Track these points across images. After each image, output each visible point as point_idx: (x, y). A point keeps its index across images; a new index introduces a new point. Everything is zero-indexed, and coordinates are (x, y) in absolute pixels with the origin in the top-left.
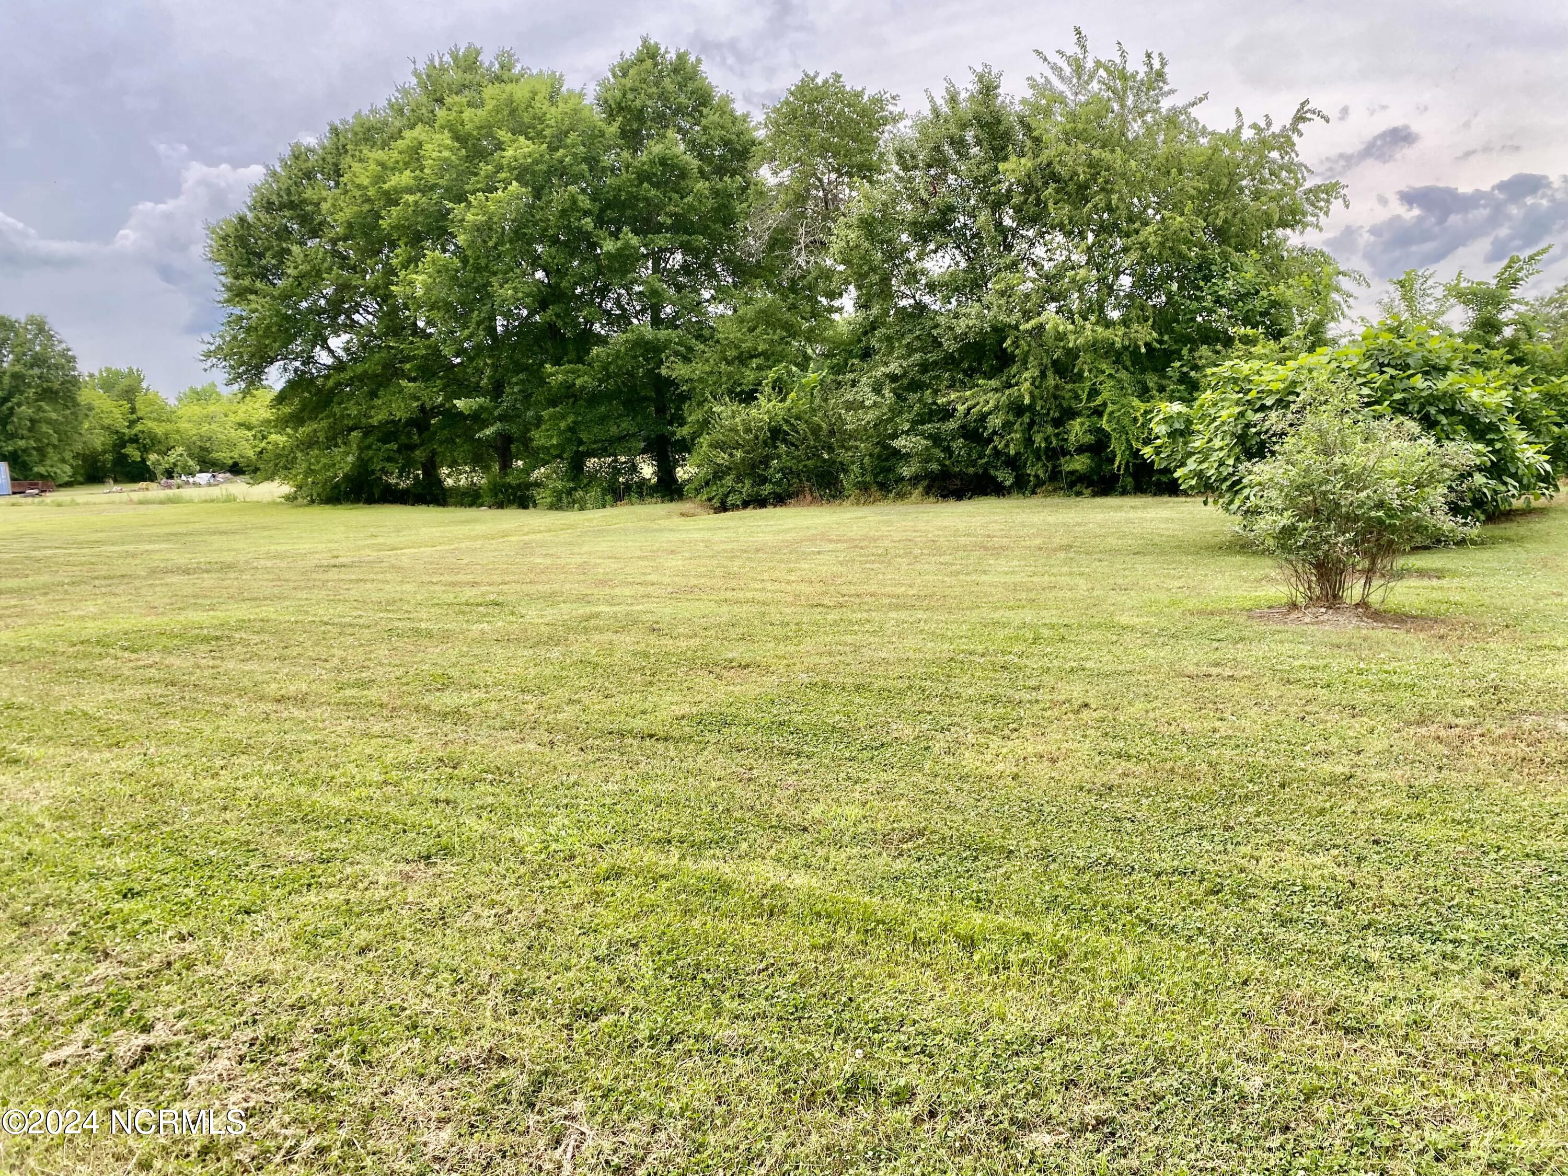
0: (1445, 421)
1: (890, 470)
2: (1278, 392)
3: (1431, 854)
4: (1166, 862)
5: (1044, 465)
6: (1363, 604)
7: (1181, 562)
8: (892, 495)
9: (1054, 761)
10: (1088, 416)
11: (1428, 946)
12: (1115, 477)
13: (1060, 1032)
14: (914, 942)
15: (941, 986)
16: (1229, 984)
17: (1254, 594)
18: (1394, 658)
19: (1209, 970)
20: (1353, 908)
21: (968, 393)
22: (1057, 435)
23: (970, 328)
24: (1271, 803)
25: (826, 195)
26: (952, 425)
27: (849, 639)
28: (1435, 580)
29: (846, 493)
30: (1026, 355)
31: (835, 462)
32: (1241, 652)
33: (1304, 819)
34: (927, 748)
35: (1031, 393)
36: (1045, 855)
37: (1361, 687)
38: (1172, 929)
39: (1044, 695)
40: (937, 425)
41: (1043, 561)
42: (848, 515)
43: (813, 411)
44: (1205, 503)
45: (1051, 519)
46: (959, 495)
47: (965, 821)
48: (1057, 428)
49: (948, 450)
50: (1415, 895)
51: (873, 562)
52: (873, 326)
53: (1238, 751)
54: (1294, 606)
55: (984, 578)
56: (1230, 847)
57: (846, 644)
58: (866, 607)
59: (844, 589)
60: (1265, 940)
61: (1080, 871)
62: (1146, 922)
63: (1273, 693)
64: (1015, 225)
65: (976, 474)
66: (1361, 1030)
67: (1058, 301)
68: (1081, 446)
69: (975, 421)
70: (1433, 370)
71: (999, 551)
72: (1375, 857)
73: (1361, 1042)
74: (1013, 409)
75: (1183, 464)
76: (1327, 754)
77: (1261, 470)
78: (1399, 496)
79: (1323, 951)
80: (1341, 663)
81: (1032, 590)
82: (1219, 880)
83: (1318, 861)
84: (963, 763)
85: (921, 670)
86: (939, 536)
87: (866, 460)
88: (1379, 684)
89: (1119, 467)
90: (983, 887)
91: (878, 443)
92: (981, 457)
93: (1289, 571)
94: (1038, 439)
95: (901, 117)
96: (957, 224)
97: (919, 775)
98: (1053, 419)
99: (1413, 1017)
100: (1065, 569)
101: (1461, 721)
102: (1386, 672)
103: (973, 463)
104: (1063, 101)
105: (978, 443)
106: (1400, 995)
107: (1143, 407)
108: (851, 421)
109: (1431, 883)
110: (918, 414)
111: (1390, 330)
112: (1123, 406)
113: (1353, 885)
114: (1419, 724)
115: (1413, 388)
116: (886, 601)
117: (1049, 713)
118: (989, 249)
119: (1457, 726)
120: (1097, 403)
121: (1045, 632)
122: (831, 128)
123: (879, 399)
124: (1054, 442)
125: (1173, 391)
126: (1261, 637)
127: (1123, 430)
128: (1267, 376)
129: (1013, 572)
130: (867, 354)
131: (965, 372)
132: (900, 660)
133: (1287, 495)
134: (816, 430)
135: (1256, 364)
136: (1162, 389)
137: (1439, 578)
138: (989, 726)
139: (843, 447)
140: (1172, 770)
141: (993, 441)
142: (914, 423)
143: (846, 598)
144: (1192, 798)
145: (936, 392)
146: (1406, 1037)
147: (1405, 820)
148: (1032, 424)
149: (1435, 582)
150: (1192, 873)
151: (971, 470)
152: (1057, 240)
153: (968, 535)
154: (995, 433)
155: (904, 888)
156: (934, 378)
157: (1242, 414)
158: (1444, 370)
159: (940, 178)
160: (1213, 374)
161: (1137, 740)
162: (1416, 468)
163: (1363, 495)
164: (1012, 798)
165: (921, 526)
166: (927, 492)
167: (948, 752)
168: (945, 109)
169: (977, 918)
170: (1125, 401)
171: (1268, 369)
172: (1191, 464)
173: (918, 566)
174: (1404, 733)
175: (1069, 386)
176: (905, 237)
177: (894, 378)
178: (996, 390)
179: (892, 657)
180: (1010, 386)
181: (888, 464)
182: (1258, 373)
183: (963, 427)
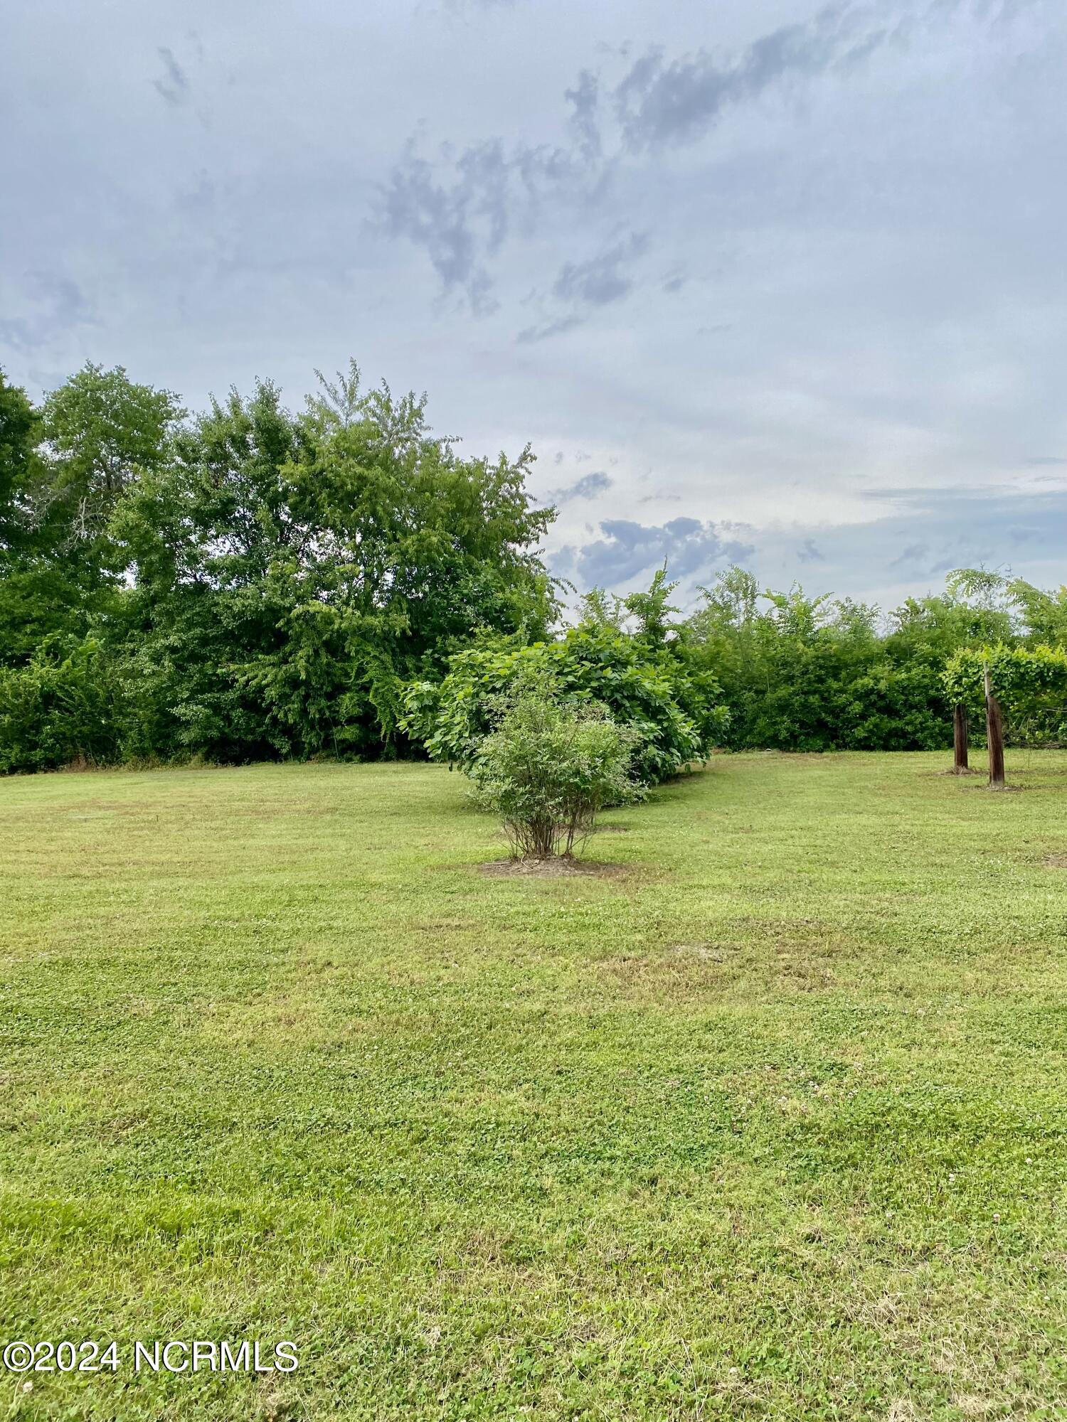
0: (628, 705)
1: (168, 736)
2: (505, 677)
3: (600, 1079)
4: (380, 1115)
5: (318, 734)
6: (568, 855)
7: (429, 821)
8: (170, 761)
9: (290, 1023)
10: (357, 692)
11: (591, 1166)
12: (380, 746)
13: (256, 1316)
14: (115, 1242)
15: (138, 1286)
16: (422, 1233)
17: (485, 848)
18: (588, 901)
19: (405, 1222)
20: (535, 1139)
21: (247, 666)
22: (329, 707)
23: (246, 607)
24: (479, 1044)
25: (108, 476)
26: (231, 695)
27: (102, 911)
28: (623, 832)
29: (123, 759)
30: (299, 637)
31: (112, 728)
32: (468, 903)
33: (504, 1057)
34: (165, 1023)
35: (306, 670)
36: (269, 1123)
37: (560, 929)
38: (377, 1183)
39: (292, 957)
40: (217, 695)
41: (310, 823)
42: (124, 781)
43: (90, 678)
44: (451, 769)
45: (322, 784)
46: (238, 761)
47: (192, 1097)
48: (329, 701)
49: (228, 719)
50: (584, 1119)
51: (142, 829)
52: (154, 600)
53: (457, 997)
54: (515, 858)
55: (251, 842)
56: (439, 1092)
57: (98, 917)
58: (127, 876)
59: (107, 858)
60: (459, 1183)
61: (299, 1135)
62: (355, 1180)
63: (491, 939)
64: (290, 520)
65: (254, 742)
66: (530, 1259)
67: (329, 590)
68: (351, 717)
69: (254, 692)
70: (619, 663)
71: (268, 816)
72: (558, 1087)
73: (530, 1270)
74: (289, 683)
75: (432, 737)
76: (529, 993)
77: (489, 744)
78: (589, 765)
79: (507, 1185)
80: (548, 907)
81: (295, 853)
82: (425, 1128)
83: (511, 1096)
84: (201, 1035)
85: (173, 940)
86: (213, 801)
87: (145, 726)
88: (574, 925)
89: (385, 736)
90: (200, 1167)
91: (157, 710)
92: (259, 725)
93: (510, 829)
94: (313, 712)
95: (184, 414)
96: (237, 515)
97: (153, 1053)
98: (326, 693)
99: (573, 1237)
100: (329, 831)
101: (633, 954)
102: (581, 914)
103: (252, 731)
104: (336, 419)
105: (257, 713)
106: (565, 1217)
107: (403, 684)
108: (129, 689)
109: (597, 1106)
110: (197, 684)
111: (587, 632)
112: (387, 683)
113: (537, 1115)
114: (602, 959)
115: (604, 678)
116: (148, 869)
117: (293, 974)
118: (267, 540)
119: (629, 958)
120: (364, 680)
121: (301, 894)
122: (115, 416)
123: (158, 669)
124: (328, 714)
125: (428, 673)
126: (487, 888)
127: (387, 704)
128: (497, 664)
129: (280, 836)
130: (147, 626)
131: (244, 647)
132: (152, 931)
133: (507, 765)
134: (92, 697)
135: (488, 654)
136: (419, 670)
137: (626, 830)
138: (232, 992)
139: (121, 713)
140: (397, 1022)
141: (271, 710)
142: (194, 692)
143: (107, 867)
144: (412, 1047)
145: (216, 665)
146: (565, 1259)
147: (584, 1049)
148: (307, 697)
149: (623, 834)
150: (403, 1123)
151: (250, 738)
152: (328, 537)
153: (243, 800)
154: (272, 703)
155: (114, 1181)
156: (215, 651)
157: (477, 695)
158: (625, 664)
159: (222, 472)
160: (454, 660)
161: (370, 995)
162: (604, 743)
163: (565, 764)
164: (244, 1065)
165: (197, 791)
166: (207, 758)
167: (188, 1024)
168: (227, 412)
169: (187, 1202)
170: (388, 680)
171: (498, 658)
172: (438, 737)
173: (187, 832)
174: (590, 969)
175: (339, 665)
176: (187, 521)
177: (173, 650)
178: (273, 665)
179: (145, 927)
180: (286, 662)
181: (167, 730)
182: (490, 661)
183: (242, 697)
